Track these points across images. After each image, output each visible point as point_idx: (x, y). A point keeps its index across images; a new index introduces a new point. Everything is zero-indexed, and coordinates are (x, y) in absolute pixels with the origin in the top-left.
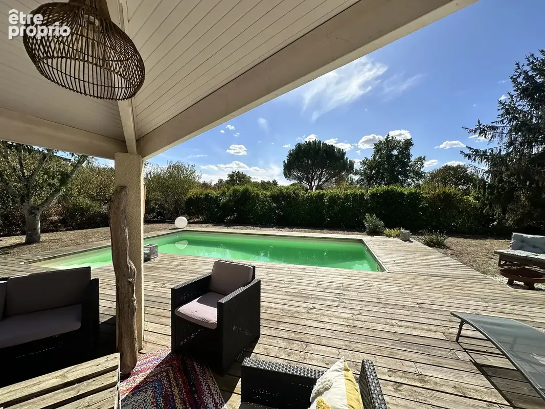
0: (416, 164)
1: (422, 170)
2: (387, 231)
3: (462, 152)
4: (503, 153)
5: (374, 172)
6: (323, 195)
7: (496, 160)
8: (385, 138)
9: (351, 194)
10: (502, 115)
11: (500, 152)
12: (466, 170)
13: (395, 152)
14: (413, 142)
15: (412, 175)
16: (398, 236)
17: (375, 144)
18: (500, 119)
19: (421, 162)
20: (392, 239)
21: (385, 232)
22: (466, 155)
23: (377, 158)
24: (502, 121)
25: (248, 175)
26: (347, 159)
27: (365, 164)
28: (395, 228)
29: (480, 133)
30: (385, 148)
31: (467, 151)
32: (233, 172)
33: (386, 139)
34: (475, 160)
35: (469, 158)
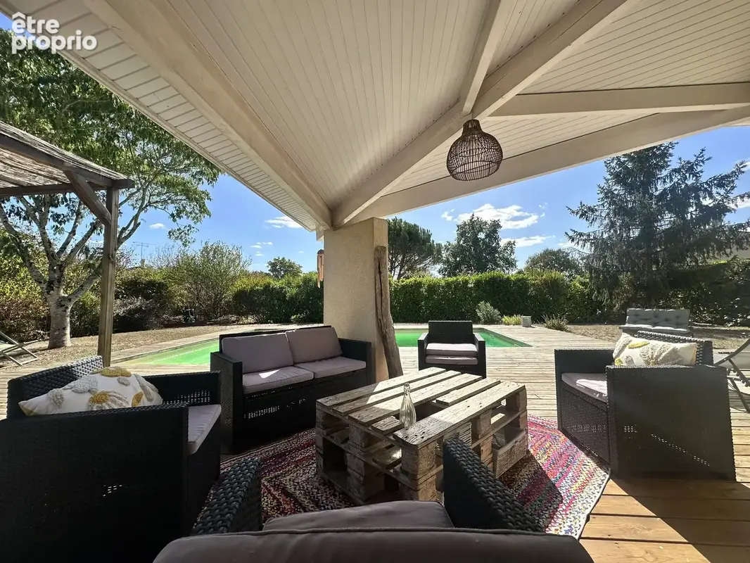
0: (505, 250)
1: (513, 257)
2: (506, 318)
3: (566, 233)
4: (605, 236)
5: (458, 259)
6: (420, 283)
7: (599, 244)
8: (470, 218)
9: (452, 282)
10: (602, 199)
11: (602, 235)
12: (568, 255)
13: (482, 236)
14: (501, 224)
15: (501, 263)
16: (517, 323)
17: (458, 226)
18: (601, 203)
19: (511, 247)
20: (511, 326)
21: (503, 320)
22: (570, 237)
23: (462, 242)
24: (603, 204)
25: (297, 263)
26: (433, 241)
27: (448, 249)
28: (513, 315)
29: (581, 216)
30: (470, 230)
31: (571, 234)
32: (275, 259)
33: (471, 220)
34: (578, 243)
35: (573, 240)
